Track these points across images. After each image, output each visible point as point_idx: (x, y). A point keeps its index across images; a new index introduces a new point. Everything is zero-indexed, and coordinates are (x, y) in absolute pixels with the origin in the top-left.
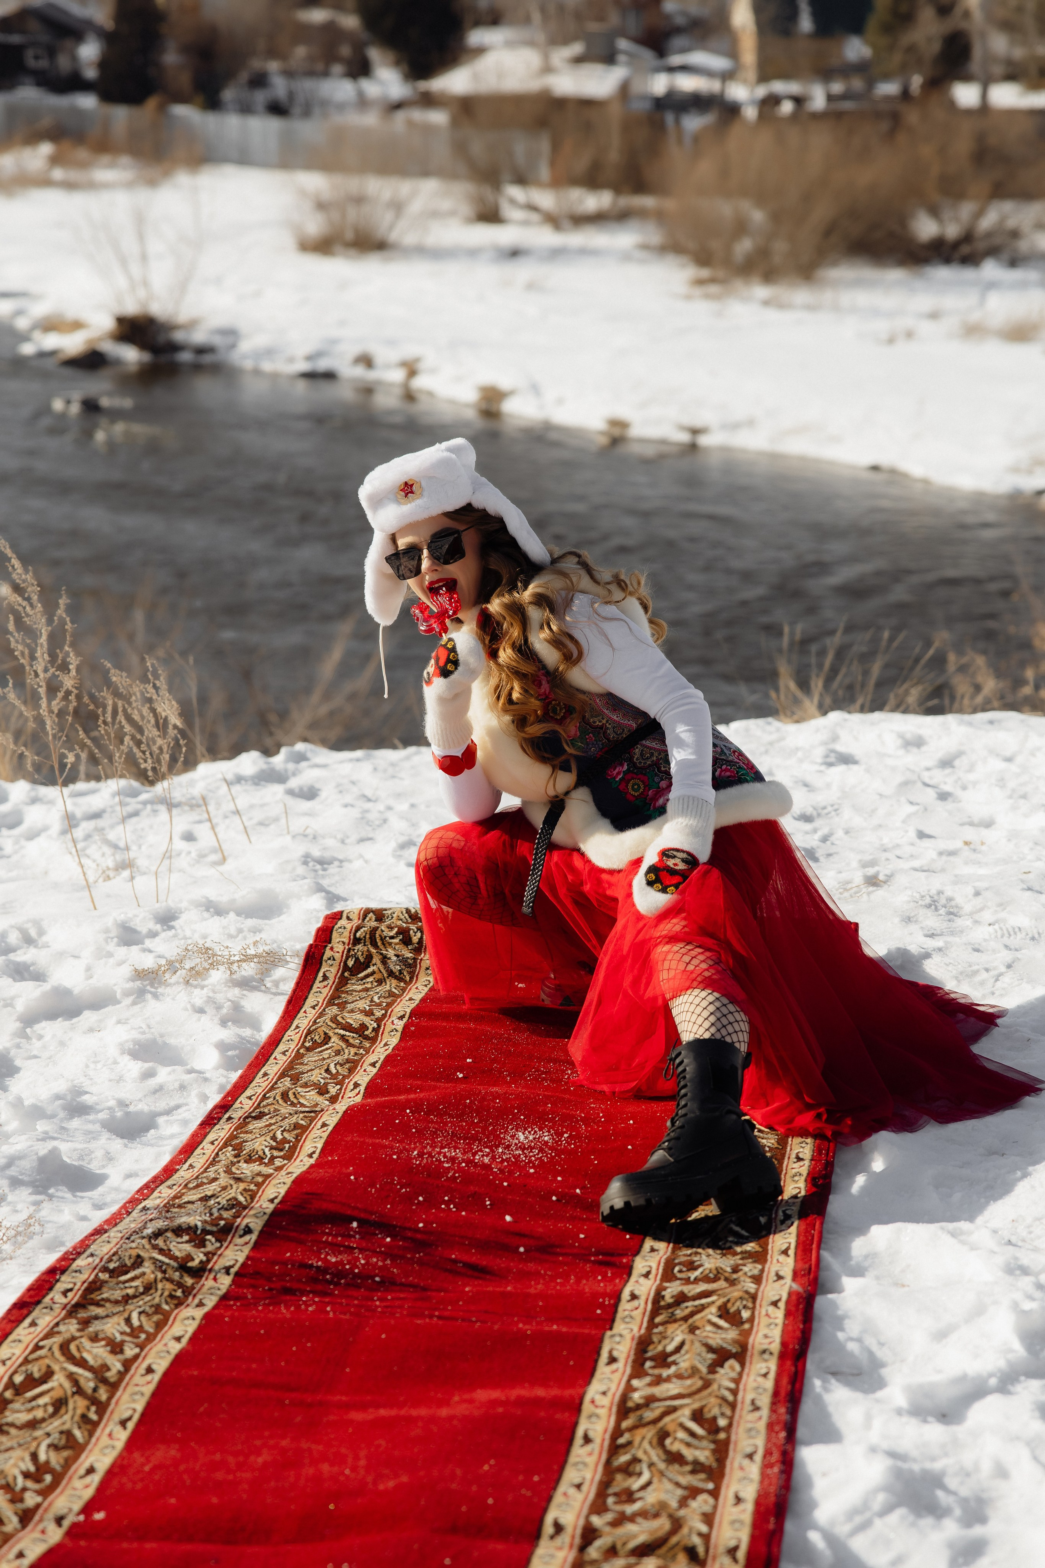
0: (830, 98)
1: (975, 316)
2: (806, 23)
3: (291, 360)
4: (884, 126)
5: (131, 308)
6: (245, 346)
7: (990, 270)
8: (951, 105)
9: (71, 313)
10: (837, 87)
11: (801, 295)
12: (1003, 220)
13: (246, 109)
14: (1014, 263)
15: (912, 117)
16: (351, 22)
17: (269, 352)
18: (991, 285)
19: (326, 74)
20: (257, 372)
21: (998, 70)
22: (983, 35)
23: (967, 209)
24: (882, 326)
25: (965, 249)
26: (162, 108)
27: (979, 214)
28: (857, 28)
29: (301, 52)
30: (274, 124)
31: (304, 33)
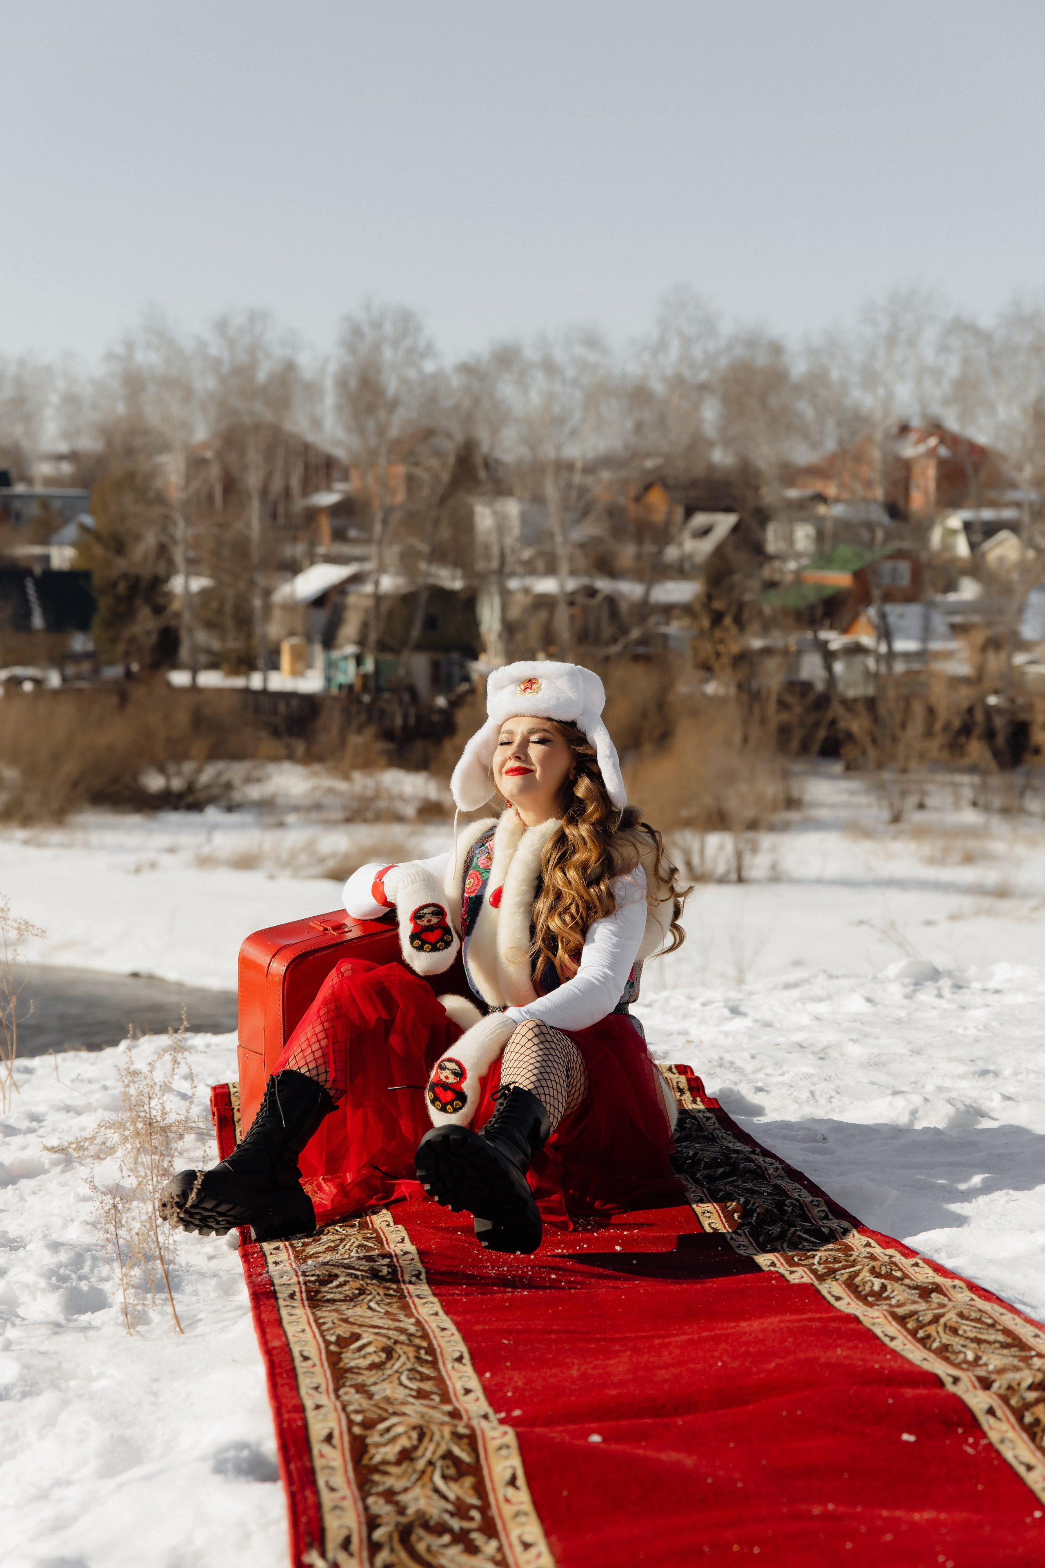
0: (64, 679)
1: (206, 850)
2: (38, 621)
4: (114, 700)
7: (212, 814)
8: (168, 684)
10: (71, 670)
11: (56, 836)
12: (219, 774)
14: (230, 808)
15: (138, 692)
18: (214, 827)
21: (203, 659)
22: (190, 631)
23: (188, 767)
24: (130, 859)
25: (190, 799)
27: (199, 771)
28: (84, 626)
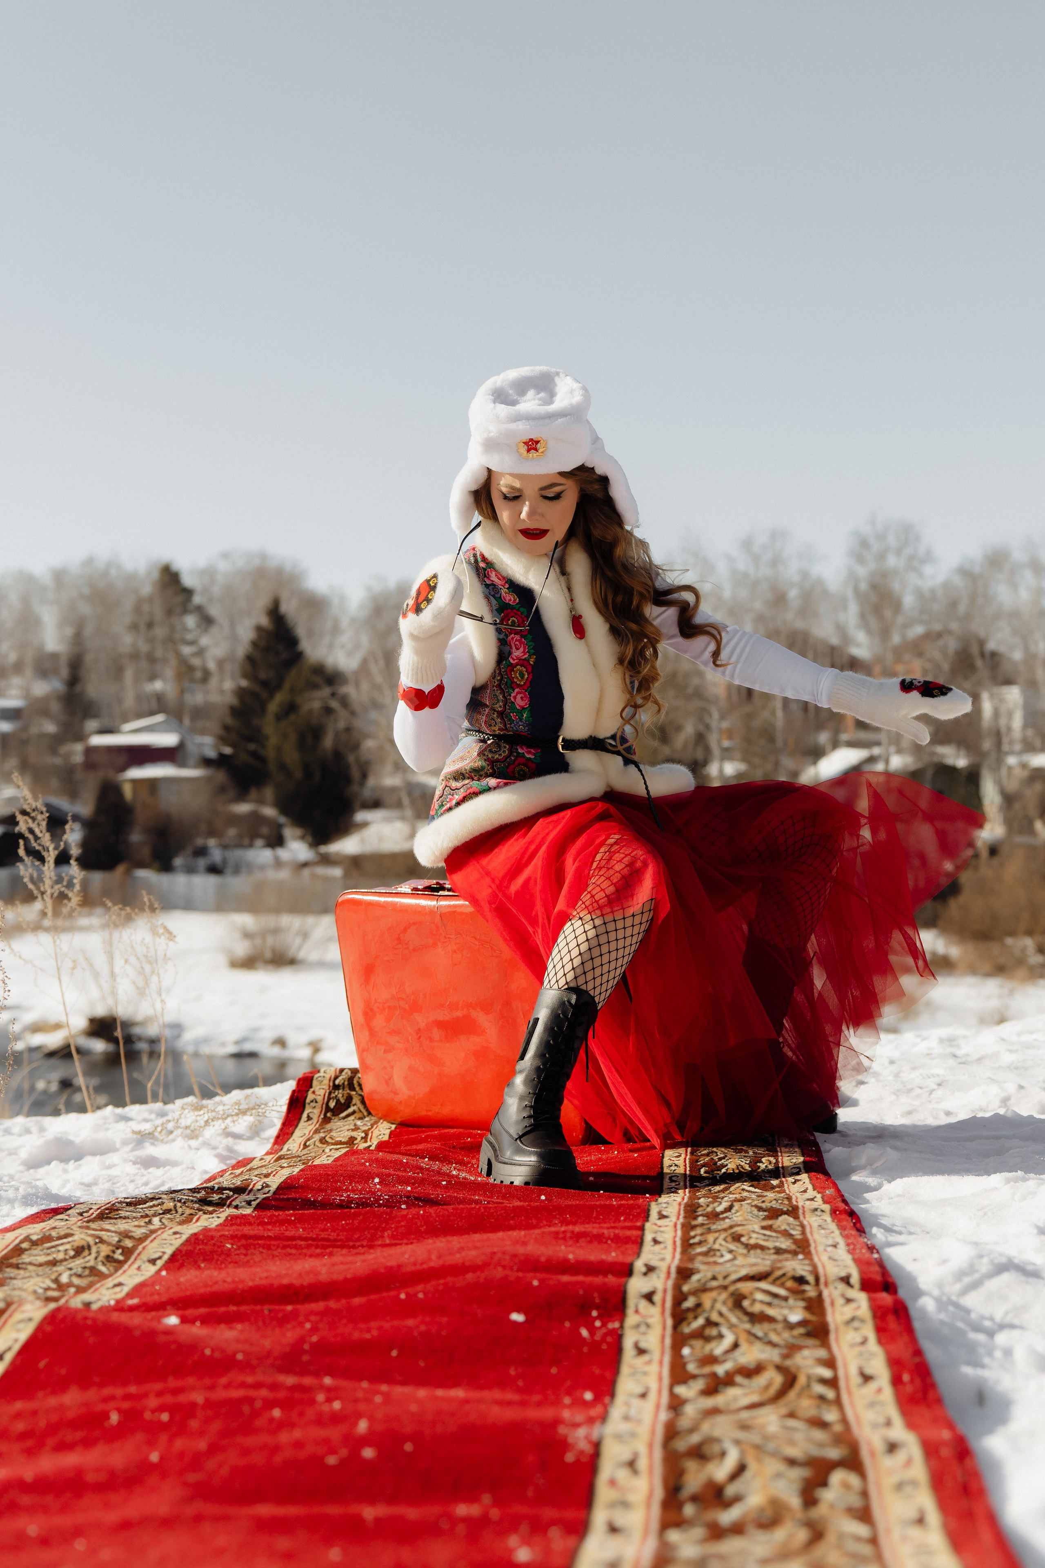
3: (223, 1044)
5: (100, 1011)
6: (188, 1036)
9: (53, 1018)
13: (190, 870)
16: (269, 812)
17: (206, 1040)
19: (251, 846)
20: (196, 1055)
26: (128, 872)
29: (232, 832)
30: (212, 880)
31: (235, 820)
